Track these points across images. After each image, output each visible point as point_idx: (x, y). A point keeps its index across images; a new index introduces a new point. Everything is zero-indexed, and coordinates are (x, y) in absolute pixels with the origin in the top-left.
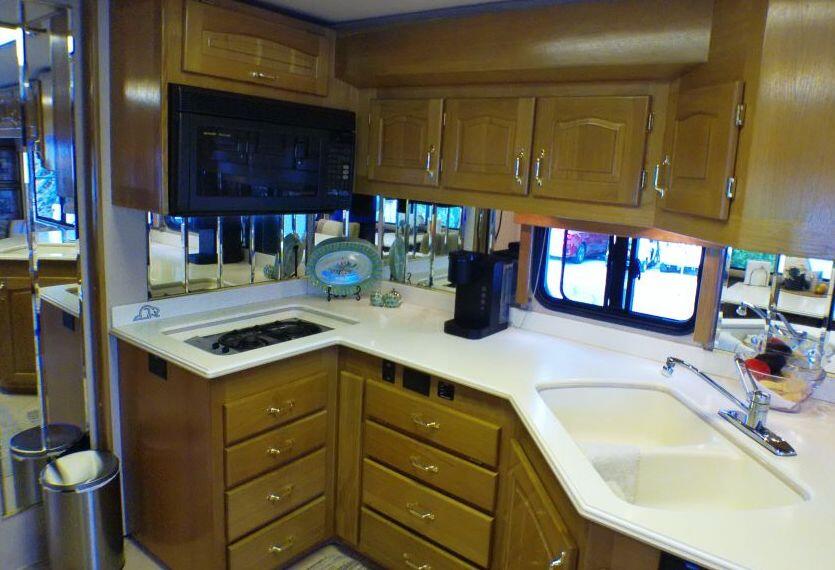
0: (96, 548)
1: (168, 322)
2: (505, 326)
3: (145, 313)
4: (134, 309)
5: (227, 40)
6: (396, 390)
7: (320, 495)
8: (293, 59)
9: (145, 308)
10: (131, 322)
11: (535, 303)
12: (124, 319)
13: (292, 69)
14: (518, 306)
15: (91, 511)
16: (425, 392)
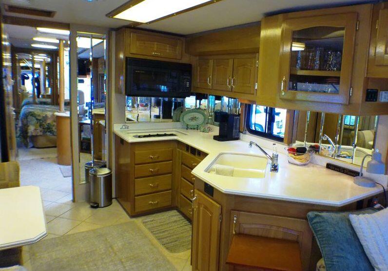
0: (104, 202)
1: (130, 130)
2: (238, 139)
3: (124, 127)
4: (121, 125)
5: (144, 43)
6: (189, 154)
7: (170, 190)
8: (168, 48)
9: (124, 125)
10: (120, 129)
11: (247, 132)
12: (117, 128)
13: (168, 51)
14: (242, 133)
15: (102, 189)
16: (195, 154)
